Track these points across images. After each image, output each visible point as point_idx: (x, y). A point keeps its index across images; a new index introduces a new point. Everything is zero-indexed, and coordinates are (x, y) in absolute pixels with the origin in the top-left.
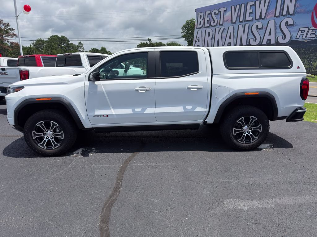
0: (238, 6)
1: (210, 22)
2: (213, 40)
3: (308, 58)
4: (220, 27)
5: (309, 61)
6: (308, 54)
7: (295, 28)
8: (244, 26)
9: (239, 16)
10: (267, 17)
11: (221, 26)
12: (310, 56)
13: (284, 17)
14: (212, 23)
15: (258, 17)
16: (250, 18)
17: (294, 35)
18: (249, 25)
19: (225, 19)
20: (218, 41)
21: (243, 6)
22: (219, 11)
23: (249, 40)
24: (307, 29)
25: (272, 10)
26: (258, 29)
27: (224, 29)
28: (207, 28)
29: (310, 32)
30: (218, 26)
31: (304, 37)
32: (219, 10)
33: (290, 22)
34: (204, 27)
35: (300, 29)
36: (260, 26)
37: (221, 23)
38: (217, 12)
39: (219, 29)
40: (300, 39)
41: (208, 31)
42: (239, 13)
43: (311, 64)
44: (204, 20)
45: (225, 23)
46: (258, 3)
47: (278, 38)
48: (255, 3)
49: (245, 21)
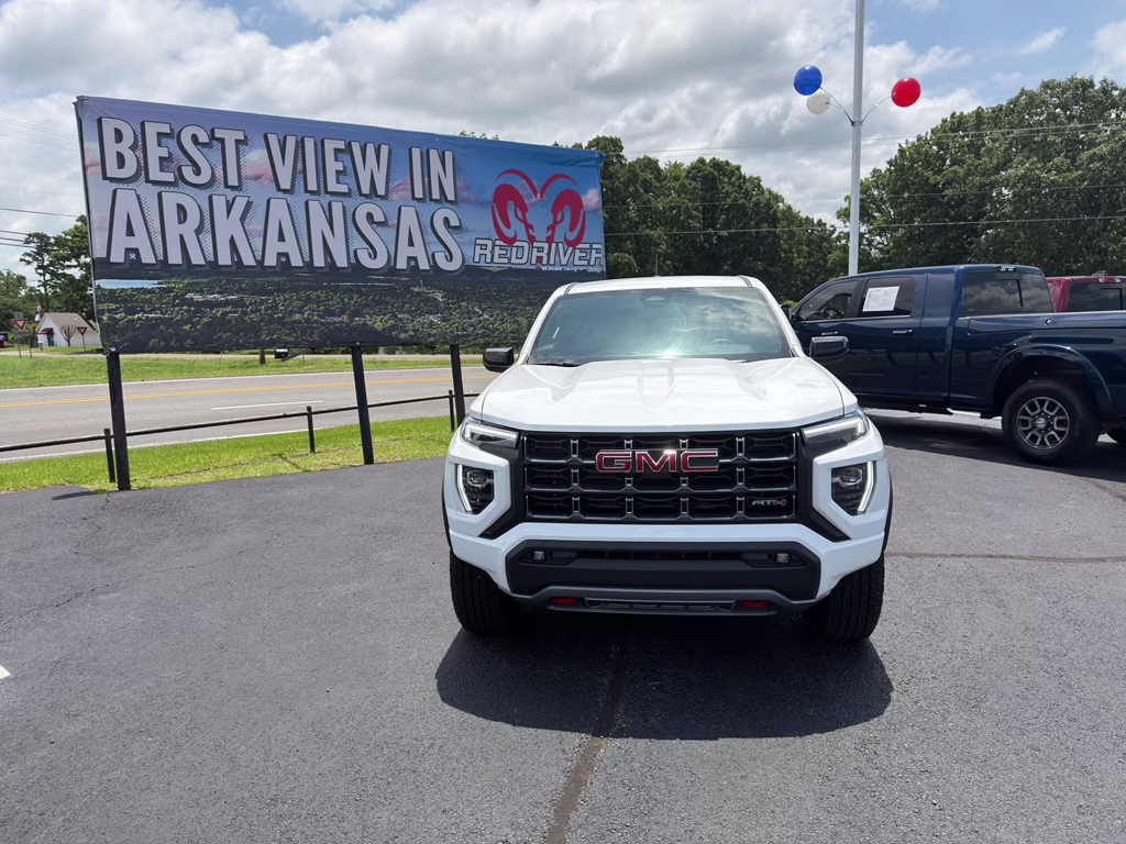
0: (291, 143)
1: (173, 166)
2: (207, 239)
3: (507, 309)
4: (231, 194)
5: (510, 314)
6: (506, 299)
7: (466, 237)
8: (326, 206)
9: (299, 172)
10: (394, 196)
11: (235, 193)
12: (510, 304)
13: (438, 206)
14: (188, 172)
15: (366, 189)
16: (344, 189)
17: (469, 252)
18: (344, 208)
19: (246, 171)
20: (232, 241)
21: (309, 144)
22: (212, 137)
23: (355, 252)
24: (489, 243)
25: (400, 179)
26: (373, 222)
27: (249, 204)
28: (167, 188)
29: (497, 251)
30: (219, 187)
31: (489, 260)
32: (213, 131)
33: (454, 222)
34: (148, 181)
35: (478, 242)
36: (378, 217)
37: (233, 181)
38: (203, 138)
39: (227, 201)
40: (482, 264)
41: (171, 199)
42: (300, 165)
43: (516, 321)
44: (140, 153)
45: (249, 185)
46: (356, 148)
47: (433, 255)
48: (349, 145)
49: (326, 192)
